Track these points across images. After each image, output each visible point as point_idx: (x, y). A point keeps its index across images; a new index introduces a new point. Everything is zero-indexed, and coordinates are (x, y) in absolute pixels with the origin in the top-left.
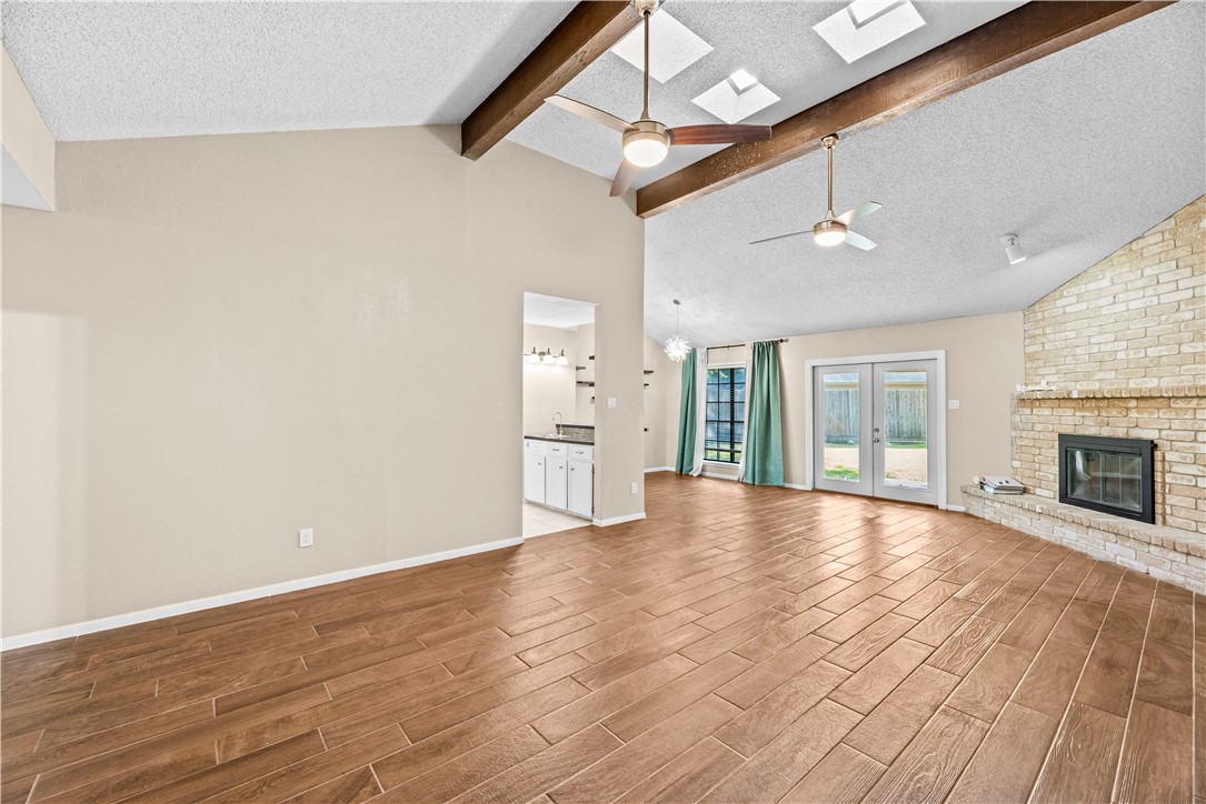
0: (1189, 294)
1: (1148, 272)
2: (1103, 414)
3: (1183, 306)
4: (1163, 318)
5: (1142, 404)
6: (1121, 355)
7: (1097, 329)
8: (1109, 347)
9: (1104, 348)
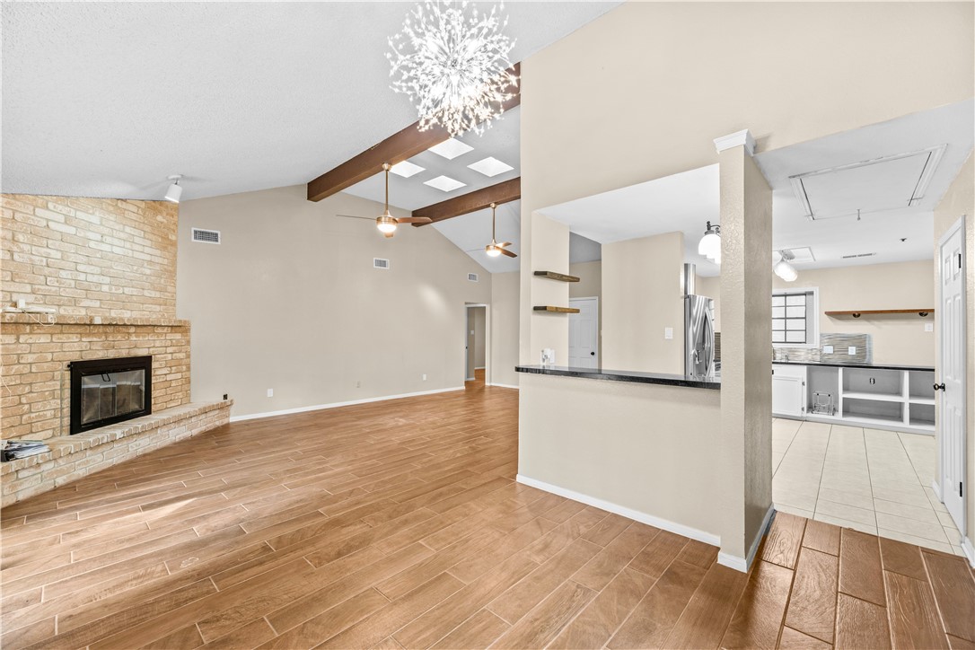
0: (148, 258)
2: (110, 338)
3: (145, 265)
4: (135, 268)
5: (139, 330)
6: (105, 288)
7: (85, 259)
8: (95, 279)
9: (90, 278)
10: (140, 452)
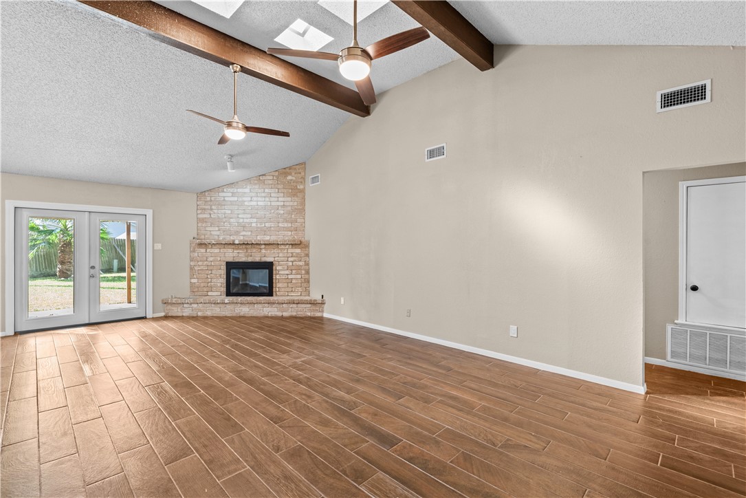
0: (282, 203)
1: (267, 190)
2: (249, 251)
3: (280, 208)
4: (273, 211)
5: (267, 247)
6: (254, 225)
7: (243, 211)
8: (248, 221)
9: (245, 220)
10: (242, 314)
